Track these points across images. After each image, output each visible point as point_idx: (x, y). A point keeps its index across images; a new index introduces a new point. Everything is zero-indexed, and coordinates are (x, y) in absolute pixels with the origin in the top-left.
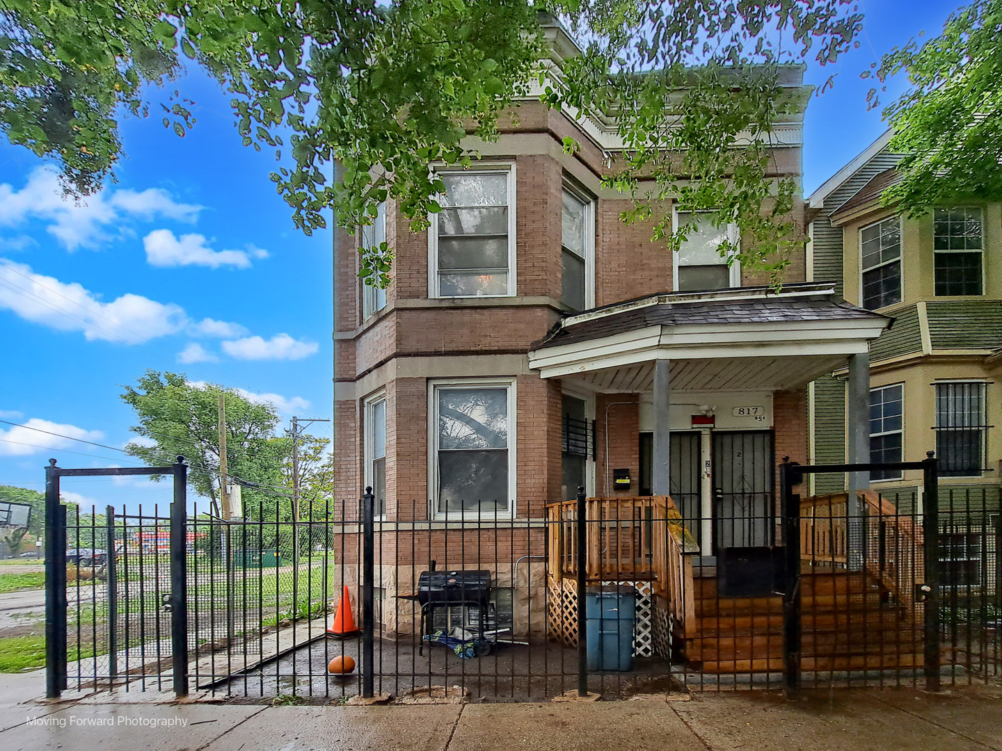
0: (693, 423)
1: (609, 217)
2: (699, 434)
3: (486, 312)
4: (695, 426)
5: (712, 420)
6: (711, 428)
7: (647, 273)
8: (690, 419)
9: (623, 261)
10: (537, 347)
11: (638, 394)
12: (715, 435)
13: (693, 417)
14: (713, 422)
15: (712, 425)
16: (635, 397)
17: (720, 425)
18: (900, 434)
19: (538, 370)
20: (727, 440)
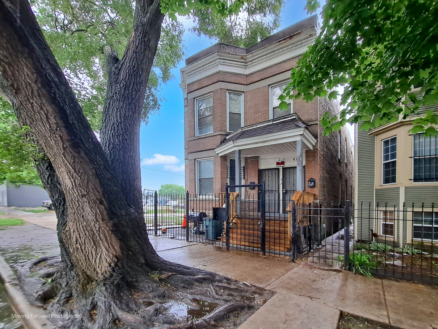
0: (277, 165)
1: (249, 97)
2: (278, 169)
3: (207, 138)
4: (277, 166)
5: (283, 163)
6: (283, 166)
7: (260, 114)
8: (276, 164)
9: (253, 111)
10: (218, 147)
11: (258, 156)
12: (284, 169)
13: (277, 163)
14: (284, 164)
15: (283, 165)
16: (258, 157)
17: (287, 165)
18: (396, 161)
19: (218, 154)
20: (288, 170)
